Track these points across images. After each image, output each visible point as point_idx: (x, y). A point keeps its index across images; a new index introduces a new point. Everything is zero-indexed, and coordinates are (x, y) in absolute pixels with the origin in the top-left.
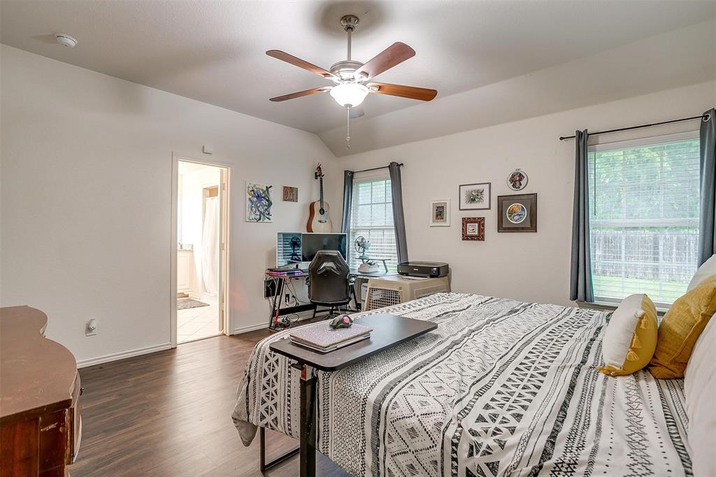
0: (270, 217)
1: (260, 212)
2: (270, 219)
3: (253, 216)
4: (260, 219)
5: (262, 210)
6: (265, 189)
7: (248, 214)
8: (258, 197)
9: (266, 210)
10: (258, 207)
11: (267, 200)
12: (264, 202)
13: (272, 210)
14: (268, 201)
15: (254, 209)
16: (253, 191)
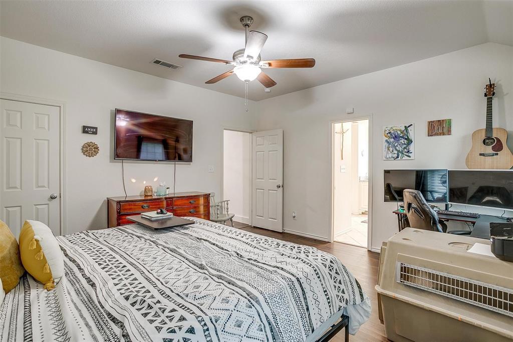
0: (410, 155)
1: (398, 151)
2: (410, 157)
3: (390, 155)
4: (398, 157)
5: (401, 149)
6: (403, 128)
7: (385, 153)
8: (396, 137)
9: (405, 148)
10: (395, 147)
11: (406, 139)
12: (402, 141)
13: (412, 147)
14: (408, 139)
15: (391, 149)
16: (390, 133)
